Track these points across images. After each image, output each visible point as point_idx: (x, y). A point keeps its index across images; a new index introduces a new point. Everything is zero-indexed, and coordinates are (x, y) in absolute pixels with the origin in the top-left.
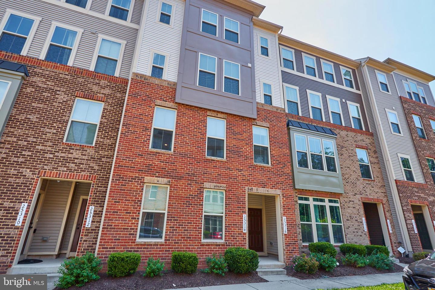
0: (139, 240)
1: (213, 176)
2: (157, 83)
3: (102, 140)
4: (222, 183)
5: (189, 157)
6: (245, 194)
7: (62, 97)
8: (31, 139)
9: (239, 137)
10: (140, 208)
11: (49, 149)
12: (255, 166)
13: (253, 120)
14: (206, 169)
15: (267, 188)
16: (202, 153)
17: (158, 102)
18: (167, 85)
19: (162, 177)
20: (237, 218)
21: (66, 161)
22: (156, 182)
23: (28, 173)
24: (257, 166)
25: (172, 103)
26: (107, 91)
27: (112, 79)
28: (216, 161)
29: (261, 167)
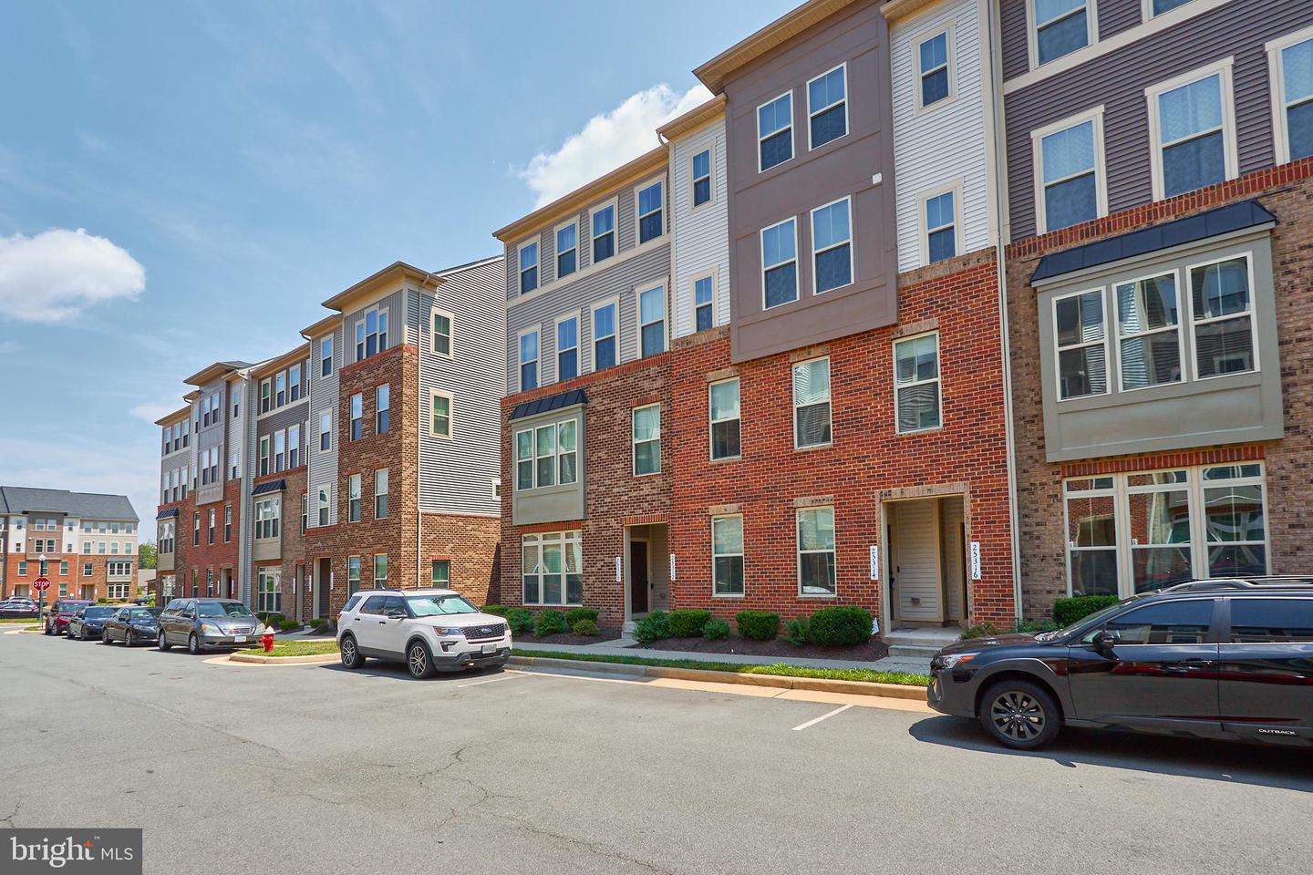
0: (715, 595)
1: (808, 483)
2: (704, 341)
3: (666, 461)
4: (826, 493)
5: (765, 459)
6: (874, 505)
7: (620, 415)
8: (607, 482)
9: (860, 384)
10: (711, 553)
11: (623, 489)
12: (897, 440)
13: (892, 330)
14: (795, 474)
15: (929, 483)
16: (785, 445)
17: (711, 375)
18: (718, 338)
19: (731, 503)
20: (858, 555)
21: (640, 500)
22: (723, 511)
23: (613, 523)
24: (903, 439)
25: (730, 369)
26: (659, 383)
27: (665, 360)
28: (812, 452)
29: (914, 438)
